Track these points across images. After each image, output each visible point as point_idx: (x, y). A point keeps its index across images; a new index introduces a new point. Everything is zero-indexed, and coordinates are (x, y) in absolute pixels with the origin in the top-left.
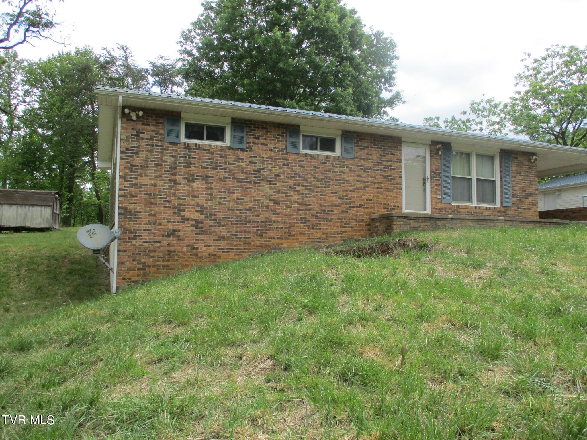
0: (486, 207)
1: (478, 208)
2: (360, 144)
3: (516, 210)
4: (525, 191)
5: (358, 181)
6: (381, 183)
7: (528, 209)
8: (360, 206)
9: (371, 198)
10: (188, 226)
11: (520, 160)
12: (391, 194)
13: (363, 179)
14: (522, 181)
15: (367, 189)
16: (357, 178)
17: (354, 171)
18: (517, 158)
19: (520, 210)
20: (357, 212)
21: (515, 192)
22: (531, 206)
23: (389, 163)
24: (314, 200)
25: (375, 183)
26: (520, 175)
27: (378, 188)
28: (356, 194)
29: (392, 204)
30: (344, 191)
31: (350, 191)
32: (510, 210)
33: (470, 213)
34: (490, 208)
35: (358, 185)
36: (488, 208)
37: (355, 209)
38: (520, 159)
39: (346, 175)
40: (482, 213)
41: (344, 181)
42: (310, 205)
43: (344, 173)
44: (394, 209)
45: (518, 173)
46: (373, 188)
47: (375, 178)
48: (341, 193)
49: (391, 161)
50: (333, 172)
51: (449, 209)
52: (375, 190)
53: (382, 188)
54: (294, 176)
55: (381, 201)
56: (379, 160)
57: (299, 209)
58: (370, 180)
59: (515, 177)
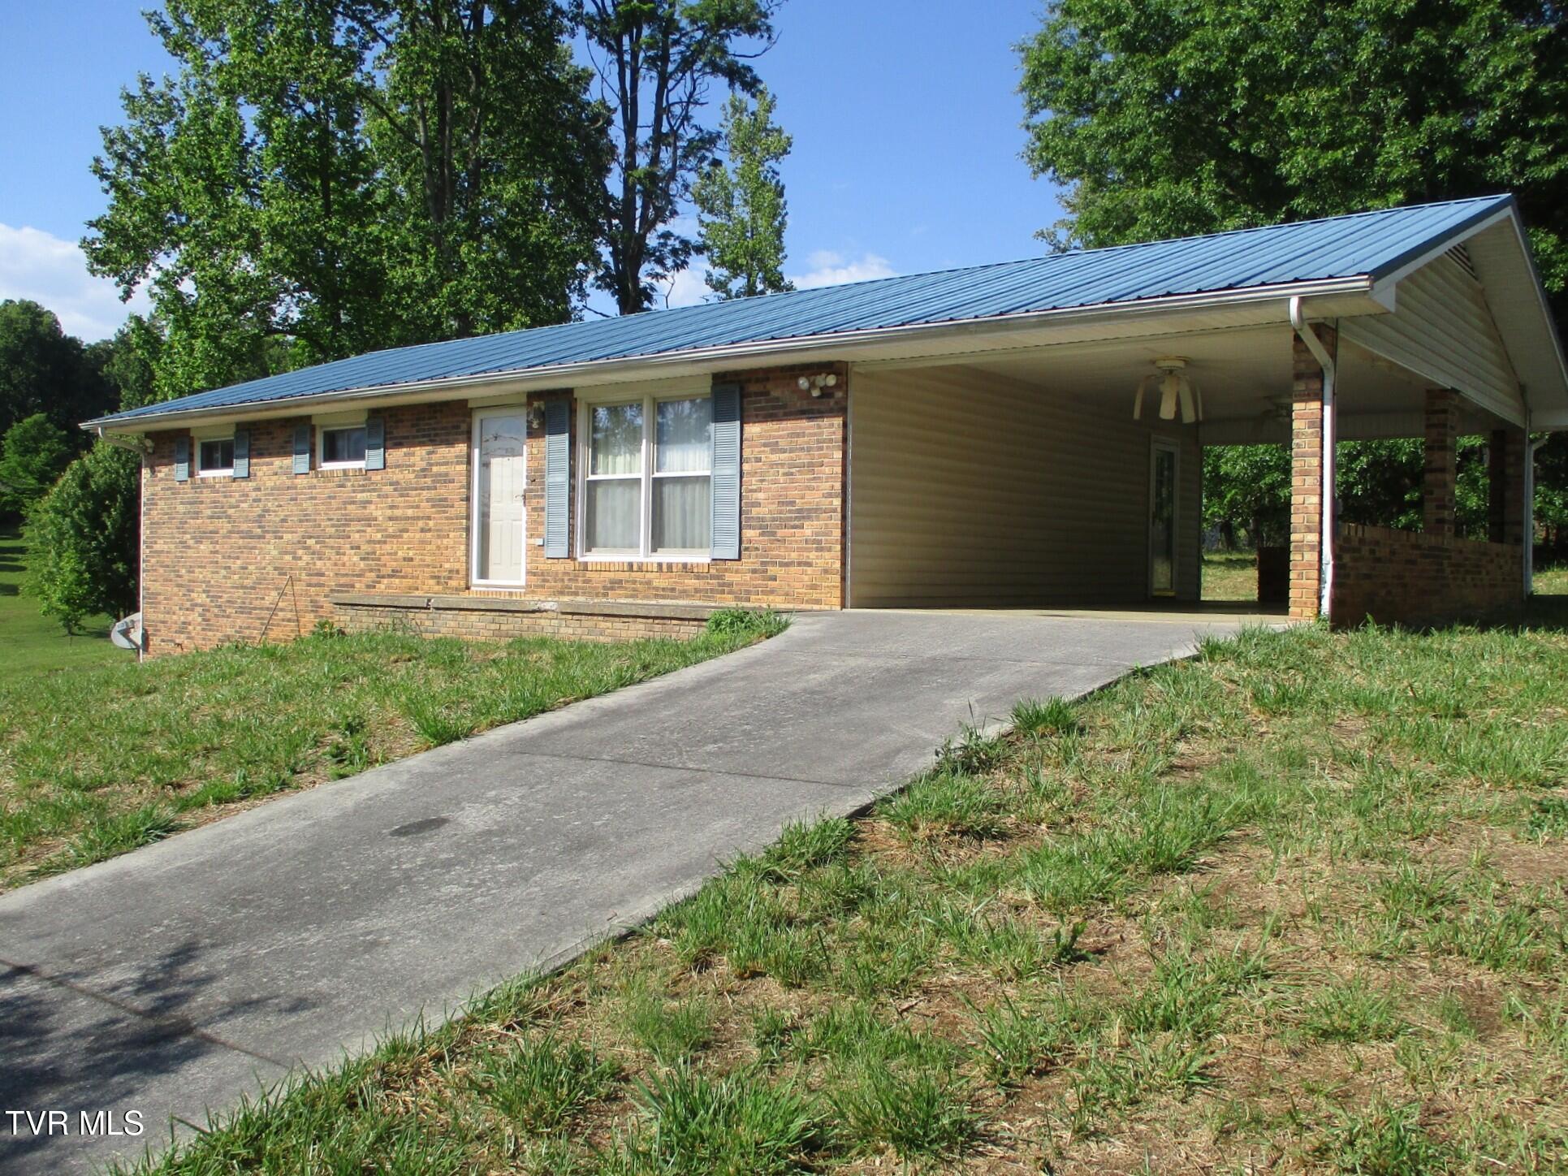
0: (660, 565)
1: (635, 568)
2: (396, 433)
3: (754, 571)
4: (793, 503)
5: (390, 519)
6: (429, 518)
7: (800, 564)
8: (395, 574)
9: (411, 554)
10: (195, 617)
11: (777, 399)
12: (445, 541)
13: (398, 513)
14: (781, 471)
15: (405, 535)
16: (389, 512)
17: (387, 496)
18: (767, 393)
19: (772, 570)
20: (388, 587)
21: (755, 511)
22: (813, 555)
23: (443, 469)
24: (328, 563)
25: (419, 518)
26: (773, 452)
27: (422, 530)
28: (387, 547)
29: (447, 566)
30: (369, 542)
31: (379, 542)
32: (737, 572)
33: (616, 584)
34: (670, 566)
35: (392, 528)
36: (665, 568)
37: (385, 581)
38: (775, 393)
39: (373, 507)
40: (649, 583)
41: (369, 520)
42: (322, 575)
43: (370, 502)
44: (450, 578)
45: (765, 445)
46: (415, 531)
47: (418, 507)
48: (365, 548)
49: (447, 463)
50: (353, 503)
51: (566, 573)
52: (418, 535)
53: (430, 530)
54: (305, 518)
55: (428, 559)
56: (424, 464)
57: (309, 585)
58: (410, 512)
59: (758, 460)
